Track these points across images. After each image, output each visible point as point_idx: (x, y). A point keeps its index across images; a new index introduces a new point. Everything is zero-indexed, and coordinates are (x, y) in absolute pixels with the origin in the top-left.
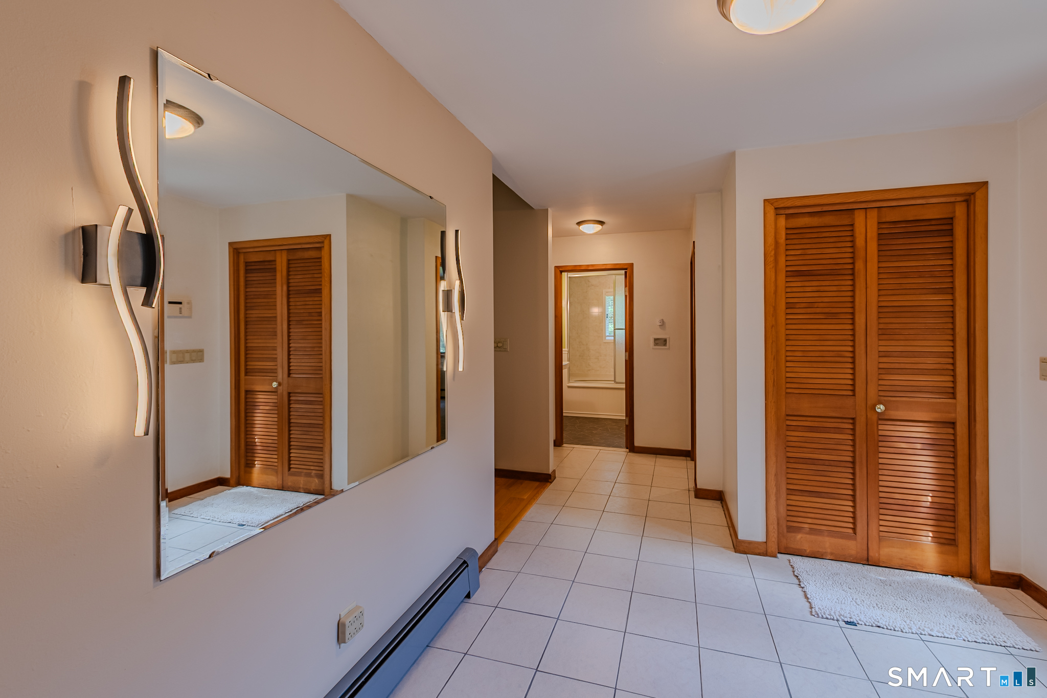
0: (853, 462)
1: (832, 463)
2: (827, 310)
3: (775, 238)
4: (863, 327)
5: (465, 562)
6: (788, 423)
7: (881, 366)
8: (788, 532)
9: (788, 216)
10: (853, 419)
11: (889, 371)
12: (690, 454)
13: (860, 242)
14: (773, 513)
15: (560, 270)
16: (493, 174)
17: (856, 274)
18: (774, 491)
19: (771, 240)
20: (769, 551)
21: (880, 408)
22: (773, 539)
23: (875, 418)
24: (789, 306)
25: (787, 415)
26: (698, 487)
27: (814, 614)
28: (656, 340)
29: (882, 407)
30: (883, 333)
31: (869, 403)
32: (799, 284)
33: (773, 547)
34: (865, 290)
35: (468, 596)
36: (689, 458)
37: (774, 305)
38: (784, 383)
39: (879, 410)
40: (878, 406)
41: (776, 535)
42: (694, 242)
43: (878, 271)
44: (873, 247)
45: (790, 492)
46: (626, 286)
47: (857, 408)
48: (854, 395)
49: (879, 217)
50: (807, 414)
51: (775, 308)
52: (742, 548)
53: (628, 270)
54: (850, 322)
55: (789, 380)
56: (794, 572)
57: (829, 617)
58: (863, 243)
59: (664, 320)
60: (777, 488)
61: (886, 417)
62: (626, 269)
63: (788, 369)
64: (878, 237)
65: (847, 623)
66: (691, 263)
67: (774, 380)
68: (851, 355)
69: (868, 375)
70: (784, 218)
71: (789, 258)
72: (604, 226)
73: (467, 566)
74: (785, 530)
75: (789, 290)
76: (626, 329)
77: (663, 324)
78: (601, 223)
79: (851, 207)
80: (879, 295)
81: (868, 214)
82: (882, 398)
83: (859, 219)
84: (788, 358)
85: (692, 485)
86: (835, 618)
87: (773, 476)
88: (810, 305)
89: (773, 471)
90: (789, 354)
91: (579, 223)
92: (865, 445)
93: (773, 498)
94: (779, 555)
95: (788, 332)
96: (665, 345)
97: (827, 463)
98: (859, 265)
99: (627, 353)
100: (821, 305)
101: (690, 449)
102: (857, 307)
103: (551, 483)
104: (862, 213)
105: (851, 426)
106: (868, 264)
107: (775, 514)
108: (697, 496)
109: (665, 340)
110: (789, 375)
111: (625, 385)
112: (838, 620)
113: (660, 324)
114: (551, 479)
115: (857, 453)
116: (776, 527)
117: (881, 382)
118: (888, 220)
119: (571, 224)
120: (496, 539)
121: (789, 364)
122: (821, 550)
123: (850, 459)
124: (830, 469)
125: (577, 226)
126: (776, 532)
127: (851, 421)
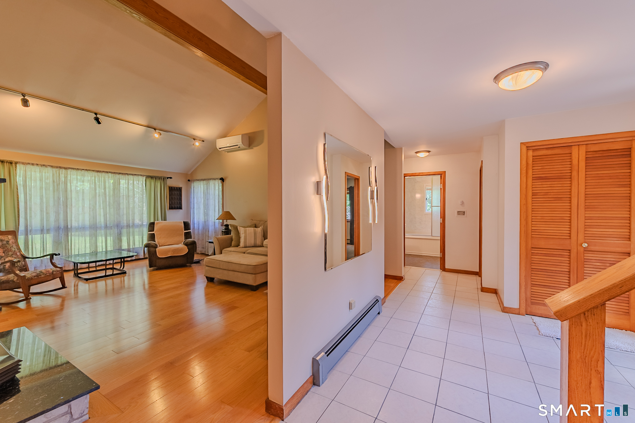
0: (569, 272)
1: (557, 272)
2: (556, 196)
3: (527, 161)
4: (576, 204)
5: (377, 300)
6: (533, 251)
7: (586, 224)
8: (531, 304)
9: (534, 150)
10: (570, 250)
11: (590, 226)
12: (478, 274)
13: (575, 162)
14: (523, 295)
15: (405, 175)
16: (385, 140)
17: (572, 178)
18: (524, 284)
19: (524, 162)
20: (521, 312)
21: (585, 245)
22: (523, 307)
23: (582, 250)
24: (534, 194)
25: (532, 248)
26: (483, 286)
27: (540, 334)
28: (458, 212)
29: (586, 245)
30: (587, 208)
31: (579, 242)
32: (540, 183)
33: (523, 311)
34: (578, 186)
35: (379, 313)
36: (478, 276)
37: (525, 194)
38: (530, 232)
39: (584, 246)
40: (584, 244)
41: (525, 305)
42: (482, 161)
43: (585, 176)
44: (582, 164)
45: (533, 285)
46: (441, 183)
47: (572, 245)
48: (570, 239)
49: (586, 149)
50: (543, 247)
51: (526, 196)
52: (505, 310)
53: (442, 175)
54: (569, 202)
55: (533, 231)
56: (533, 321)
57: (548, 336)
58: (577, 162)
59: (464, 201)
60: (525, 283)
61: (588, 250)
62: (442, 174)
63: (533, 225)
64: (586, 159)
65: (557, 339)
66: (480, 170)
67: (525, 230)
68: (569, 218)
69: (578, 229)
70: (532, 151)
71: (534, 171)
72: (430, 153)
73: (378, 301)
74: (530, 304)
75: (534, 186)
76: (441, 206)
77: (463, 203)
78: (429, 152)
79: (570, 144)
80: (586, 188)
81: (580, 148)
82: (587, 240)
83: (575, 150)
84: (533, 220)
85: (480, 287)
86: (551, 336)
87: (523, 277)
88: (546, 194)
89: (523, 274)
90: (533, 218)
91: (417, 153)
92: (576, 264)
93: (523, 288)
94: (526, 315)
95: (533, 207)
96: (464, 214)
97: (554, 272)
98: (575, 174)
99: (442, 219)
100: (552, 194)
101: (478, 271)
102: (573, 195)
103: (403, 281)
104: (577, 147)
105: (568, 254)
106: (579, 173)
107: (524, 295)
108: (482, 291)
109: (464, 212)
110: (533, 228)
111: (440, 238)
112: (553, 337)
113: (461, 203)
114: (403, 279)
115: (572, 267)
116: (525, 301)
117: (586, 232)
118: (592, 150)
119: (412, 153)
120: (385, 297)
121: (533, 223)
122: (550, 314)
123: (568, 270)
124: (556, 274)
125: (415, 154)
126: (525, 304)
127: (568, 251)
